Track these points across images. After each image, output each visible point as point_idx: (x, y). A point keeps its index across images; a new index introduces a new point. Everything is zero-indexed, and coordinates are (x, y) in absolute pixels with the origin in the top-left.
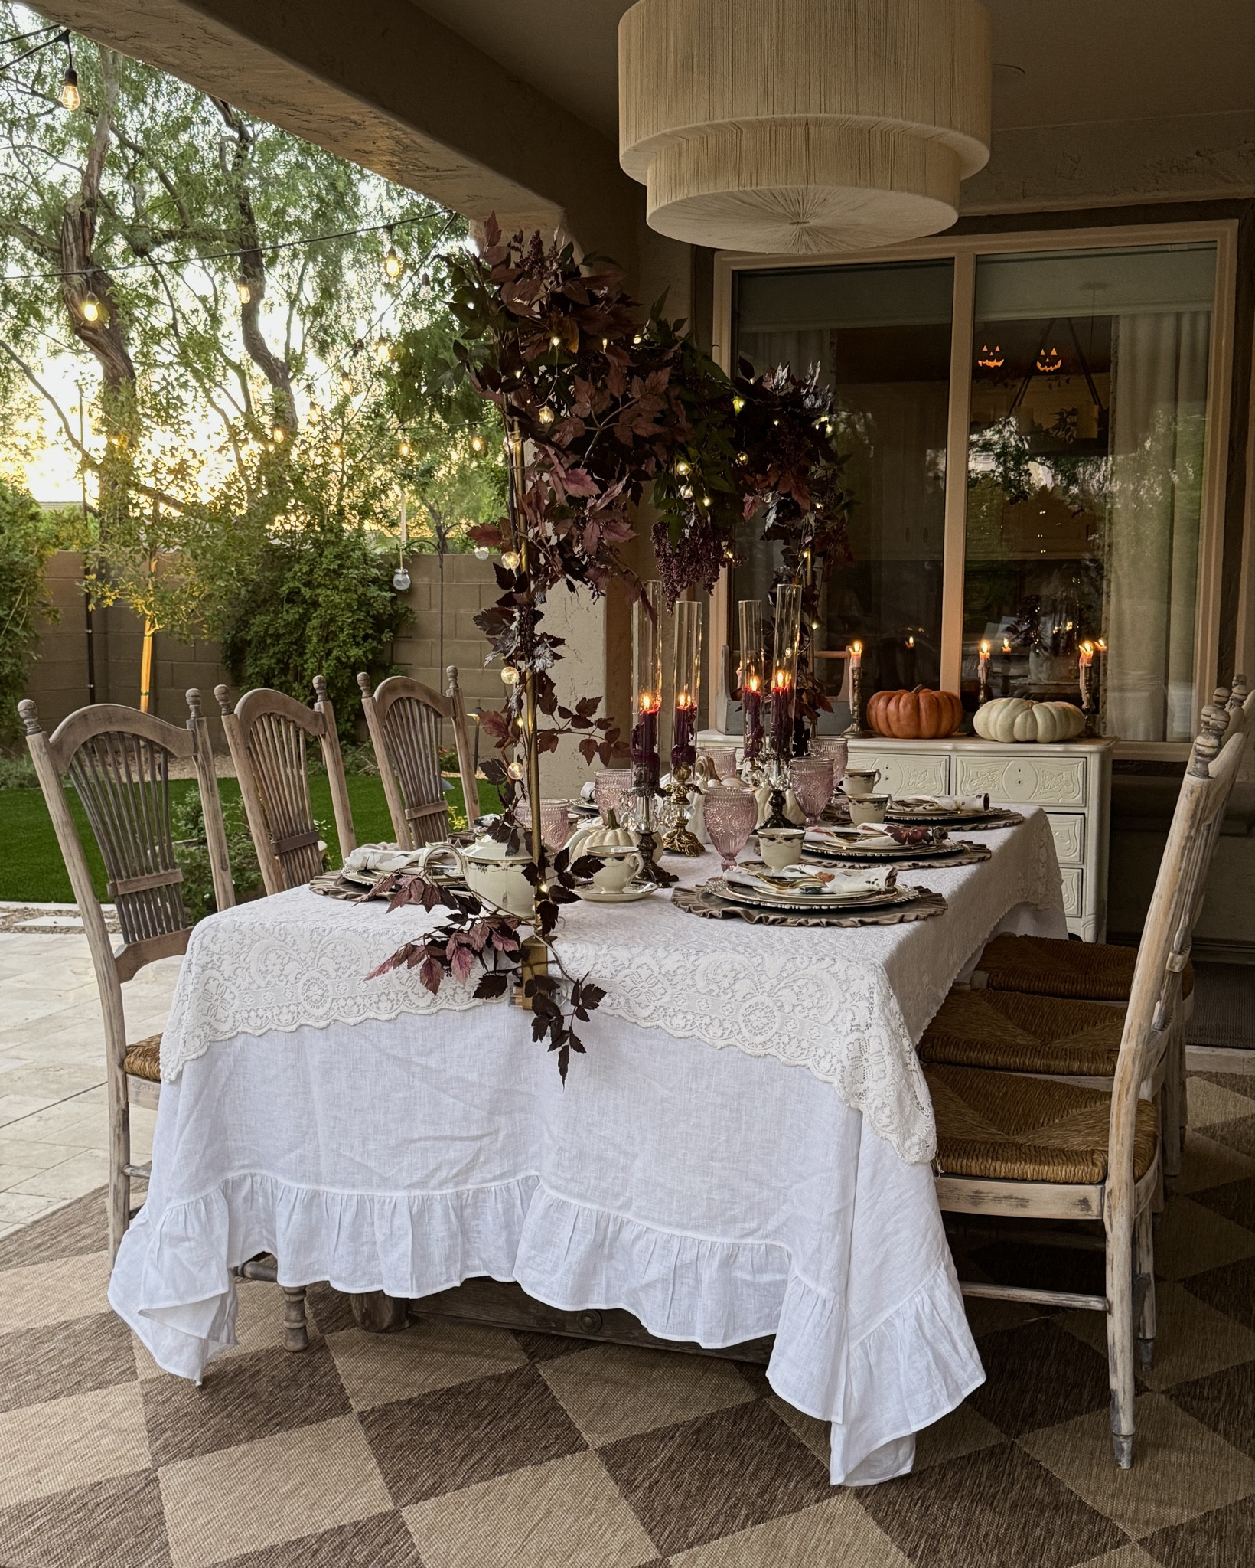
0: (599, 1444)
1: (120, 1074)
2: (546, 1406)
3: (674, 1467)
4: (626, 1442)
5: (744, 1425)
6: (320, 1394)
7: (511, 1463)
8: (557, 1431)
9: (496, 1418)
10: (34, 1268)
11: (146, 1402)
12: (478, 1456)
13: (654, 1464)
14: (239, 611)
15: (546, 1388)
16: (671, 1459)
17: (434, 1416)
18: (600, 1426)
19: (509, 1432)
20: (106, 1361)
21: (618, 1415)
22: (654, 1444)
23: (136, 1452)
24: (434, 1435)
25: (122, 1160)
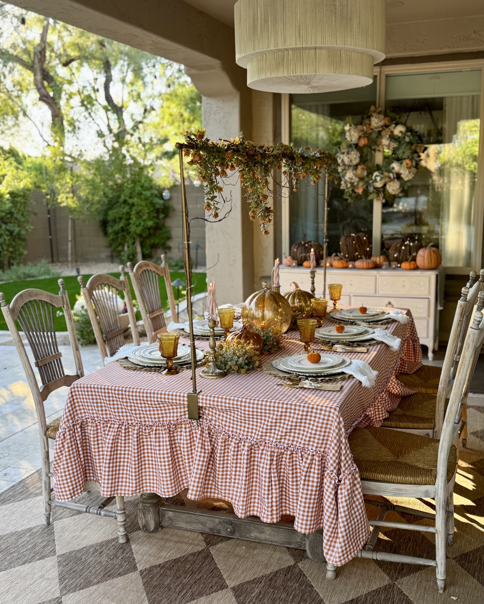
0: (232, 586)
1: (45, 438)
2: (212, 567)
3: (261, 596)
4: (242, 585)
5: (289, 576)
6: (125, 562)
7: (197, 595)
8: (216, 579)
9: (193, 573)
10: (19, 502)
11: (59, 566)
12: (185, 591)
13: (253, 595)
14: (105, 208)
15: (213, 559)
16: (260, 593)
17: (169, 573)
18: (233, 576)
19: (198, 580)
20: (44, 546)
21: (240, 572)
22: (254, 585)
23: (54, 589)
24: (168, 581)
25: (47, 471)
